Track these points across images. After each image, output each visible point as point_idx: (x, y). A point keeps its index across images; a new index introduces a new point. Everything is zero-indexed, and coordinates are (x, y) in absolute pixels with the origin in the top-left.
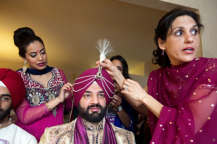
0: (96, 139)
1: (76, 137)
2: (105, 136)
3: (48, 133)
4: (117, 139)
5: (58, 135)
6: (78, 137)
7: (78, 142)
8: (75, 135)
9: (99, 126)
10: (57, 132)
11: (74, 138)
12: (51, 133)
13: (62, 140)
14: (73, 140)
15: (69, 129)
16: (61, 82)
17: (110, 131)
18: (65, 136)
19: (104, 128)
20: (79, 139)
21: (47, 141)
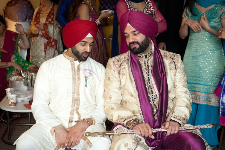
0: (147, 63)
1: (131, 63)
2: (154, 61)
3: (112, 62)
4: (164, 62)
5: (119, 63)
6: (133, 63)
7: (133, 67)
8: (131, 62)
9: (149, 53)
10: (118, 61)
11: (130, 64)
12: (114, 62)
13: (123, 66)
14: (130, 66)
15: (126, 58)
16: (152, 10)
17: (158, 56)
18: (124, 64)
19: (153, 54)
20: (134, 65)
21: (112, 68)
